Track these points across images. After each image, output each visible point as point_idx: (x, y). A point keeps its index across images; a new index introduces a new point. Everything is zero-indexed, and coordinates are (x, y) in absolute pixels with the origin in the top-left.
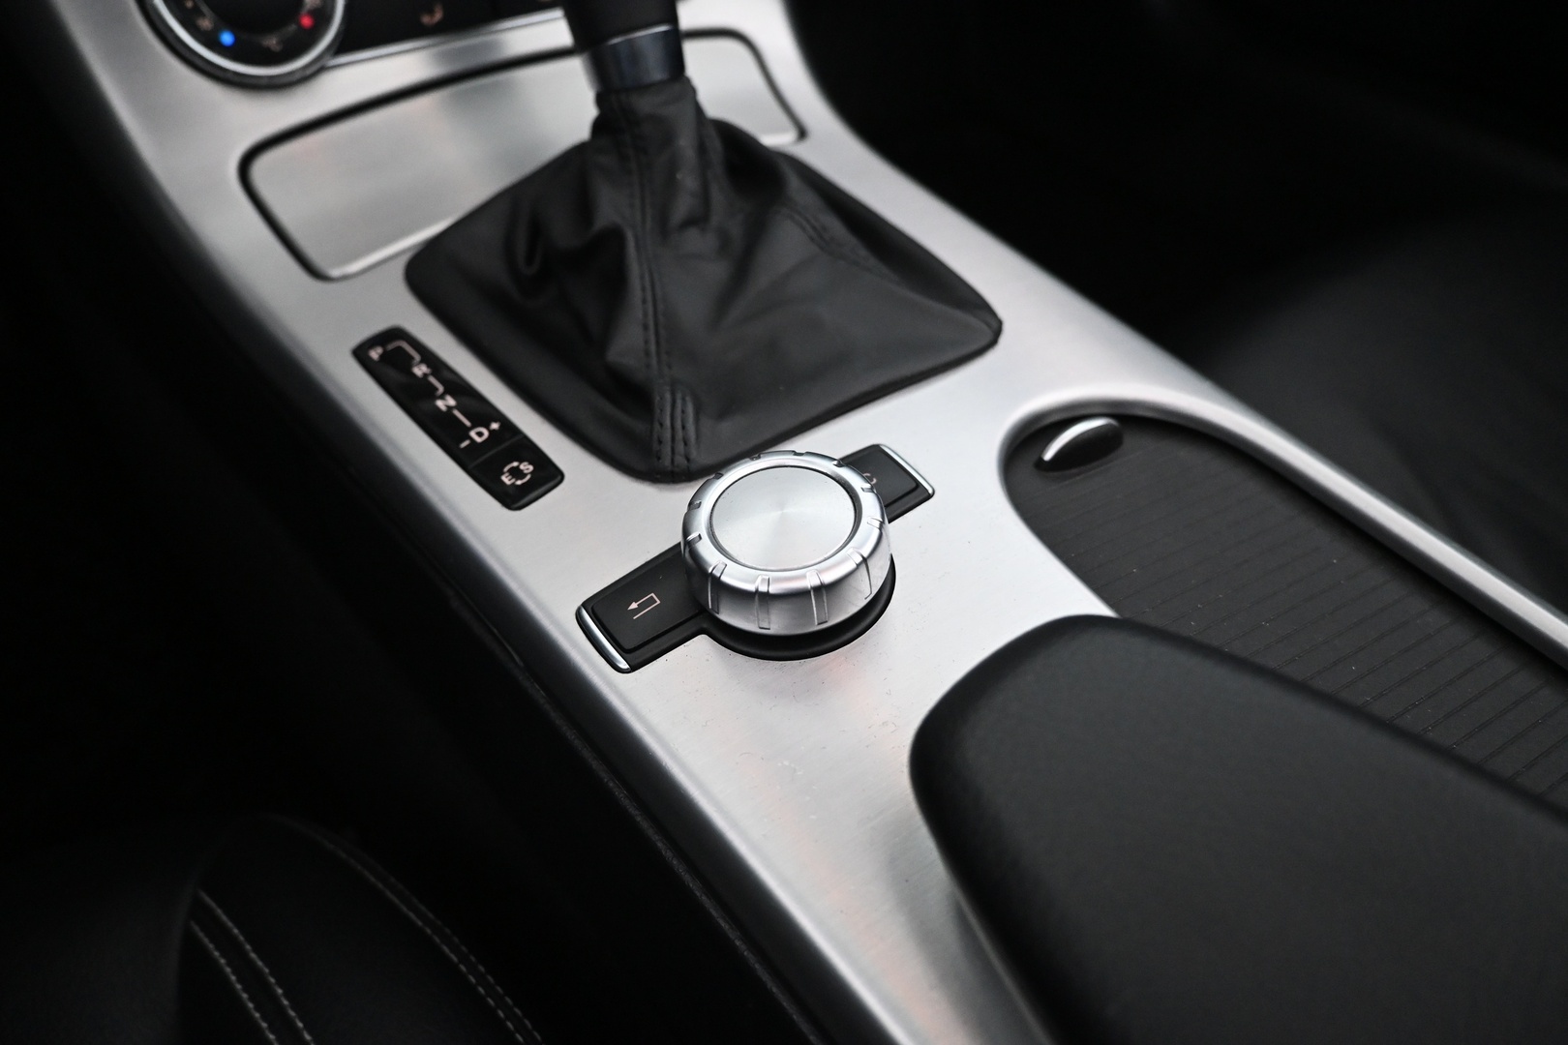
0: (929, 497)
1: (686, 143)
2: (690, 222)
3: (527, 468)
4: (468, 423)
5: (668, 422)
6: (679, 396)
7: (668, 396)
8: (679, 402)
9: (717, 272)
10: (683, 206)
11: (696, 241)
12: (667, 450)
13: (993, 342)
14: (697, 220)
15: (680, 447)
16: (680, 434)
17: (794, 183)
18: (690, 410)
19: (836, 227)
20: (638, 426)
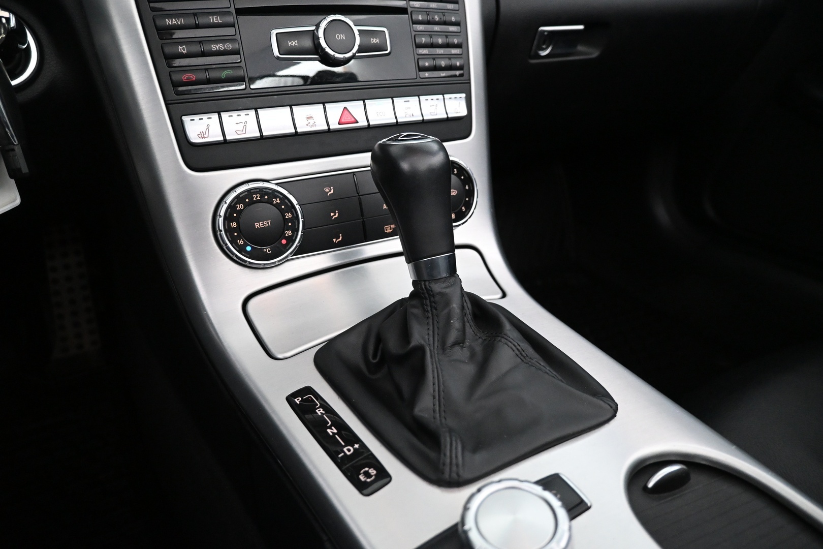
0: (588, 508)
1: (455, 305)
2: (456, 343)
3: (373, 472)
4: (343, 444)
5: (448, 454)
6: (454, 439)
7: (448, 439)
8: (454, 443)
9: (470, 369)
10: (453, 336)
11: (460, 353)
12: (447, 469)
13: (614, 416)
14: (459, 343)
15: (454, 468)
16: (454, 461)
17: (508, 326)
18: (460, 448)
19: (530, 351)
20: (432, 455)
